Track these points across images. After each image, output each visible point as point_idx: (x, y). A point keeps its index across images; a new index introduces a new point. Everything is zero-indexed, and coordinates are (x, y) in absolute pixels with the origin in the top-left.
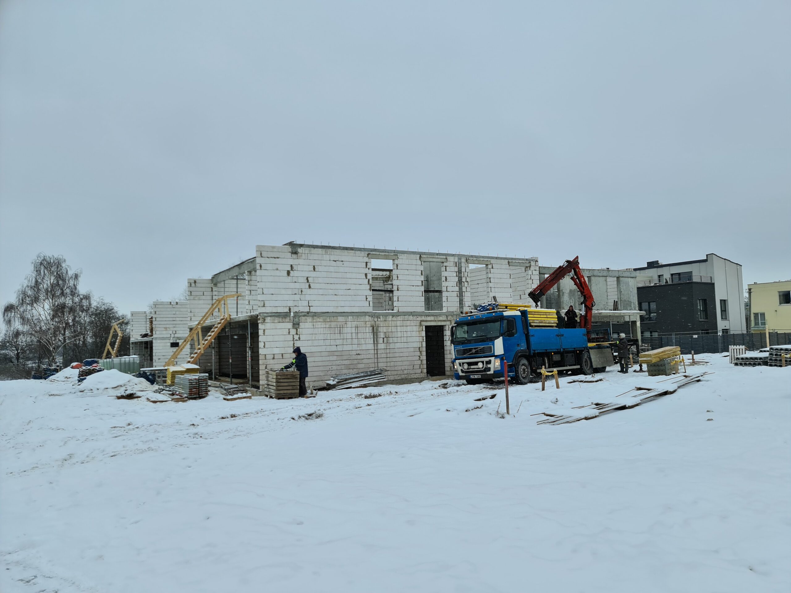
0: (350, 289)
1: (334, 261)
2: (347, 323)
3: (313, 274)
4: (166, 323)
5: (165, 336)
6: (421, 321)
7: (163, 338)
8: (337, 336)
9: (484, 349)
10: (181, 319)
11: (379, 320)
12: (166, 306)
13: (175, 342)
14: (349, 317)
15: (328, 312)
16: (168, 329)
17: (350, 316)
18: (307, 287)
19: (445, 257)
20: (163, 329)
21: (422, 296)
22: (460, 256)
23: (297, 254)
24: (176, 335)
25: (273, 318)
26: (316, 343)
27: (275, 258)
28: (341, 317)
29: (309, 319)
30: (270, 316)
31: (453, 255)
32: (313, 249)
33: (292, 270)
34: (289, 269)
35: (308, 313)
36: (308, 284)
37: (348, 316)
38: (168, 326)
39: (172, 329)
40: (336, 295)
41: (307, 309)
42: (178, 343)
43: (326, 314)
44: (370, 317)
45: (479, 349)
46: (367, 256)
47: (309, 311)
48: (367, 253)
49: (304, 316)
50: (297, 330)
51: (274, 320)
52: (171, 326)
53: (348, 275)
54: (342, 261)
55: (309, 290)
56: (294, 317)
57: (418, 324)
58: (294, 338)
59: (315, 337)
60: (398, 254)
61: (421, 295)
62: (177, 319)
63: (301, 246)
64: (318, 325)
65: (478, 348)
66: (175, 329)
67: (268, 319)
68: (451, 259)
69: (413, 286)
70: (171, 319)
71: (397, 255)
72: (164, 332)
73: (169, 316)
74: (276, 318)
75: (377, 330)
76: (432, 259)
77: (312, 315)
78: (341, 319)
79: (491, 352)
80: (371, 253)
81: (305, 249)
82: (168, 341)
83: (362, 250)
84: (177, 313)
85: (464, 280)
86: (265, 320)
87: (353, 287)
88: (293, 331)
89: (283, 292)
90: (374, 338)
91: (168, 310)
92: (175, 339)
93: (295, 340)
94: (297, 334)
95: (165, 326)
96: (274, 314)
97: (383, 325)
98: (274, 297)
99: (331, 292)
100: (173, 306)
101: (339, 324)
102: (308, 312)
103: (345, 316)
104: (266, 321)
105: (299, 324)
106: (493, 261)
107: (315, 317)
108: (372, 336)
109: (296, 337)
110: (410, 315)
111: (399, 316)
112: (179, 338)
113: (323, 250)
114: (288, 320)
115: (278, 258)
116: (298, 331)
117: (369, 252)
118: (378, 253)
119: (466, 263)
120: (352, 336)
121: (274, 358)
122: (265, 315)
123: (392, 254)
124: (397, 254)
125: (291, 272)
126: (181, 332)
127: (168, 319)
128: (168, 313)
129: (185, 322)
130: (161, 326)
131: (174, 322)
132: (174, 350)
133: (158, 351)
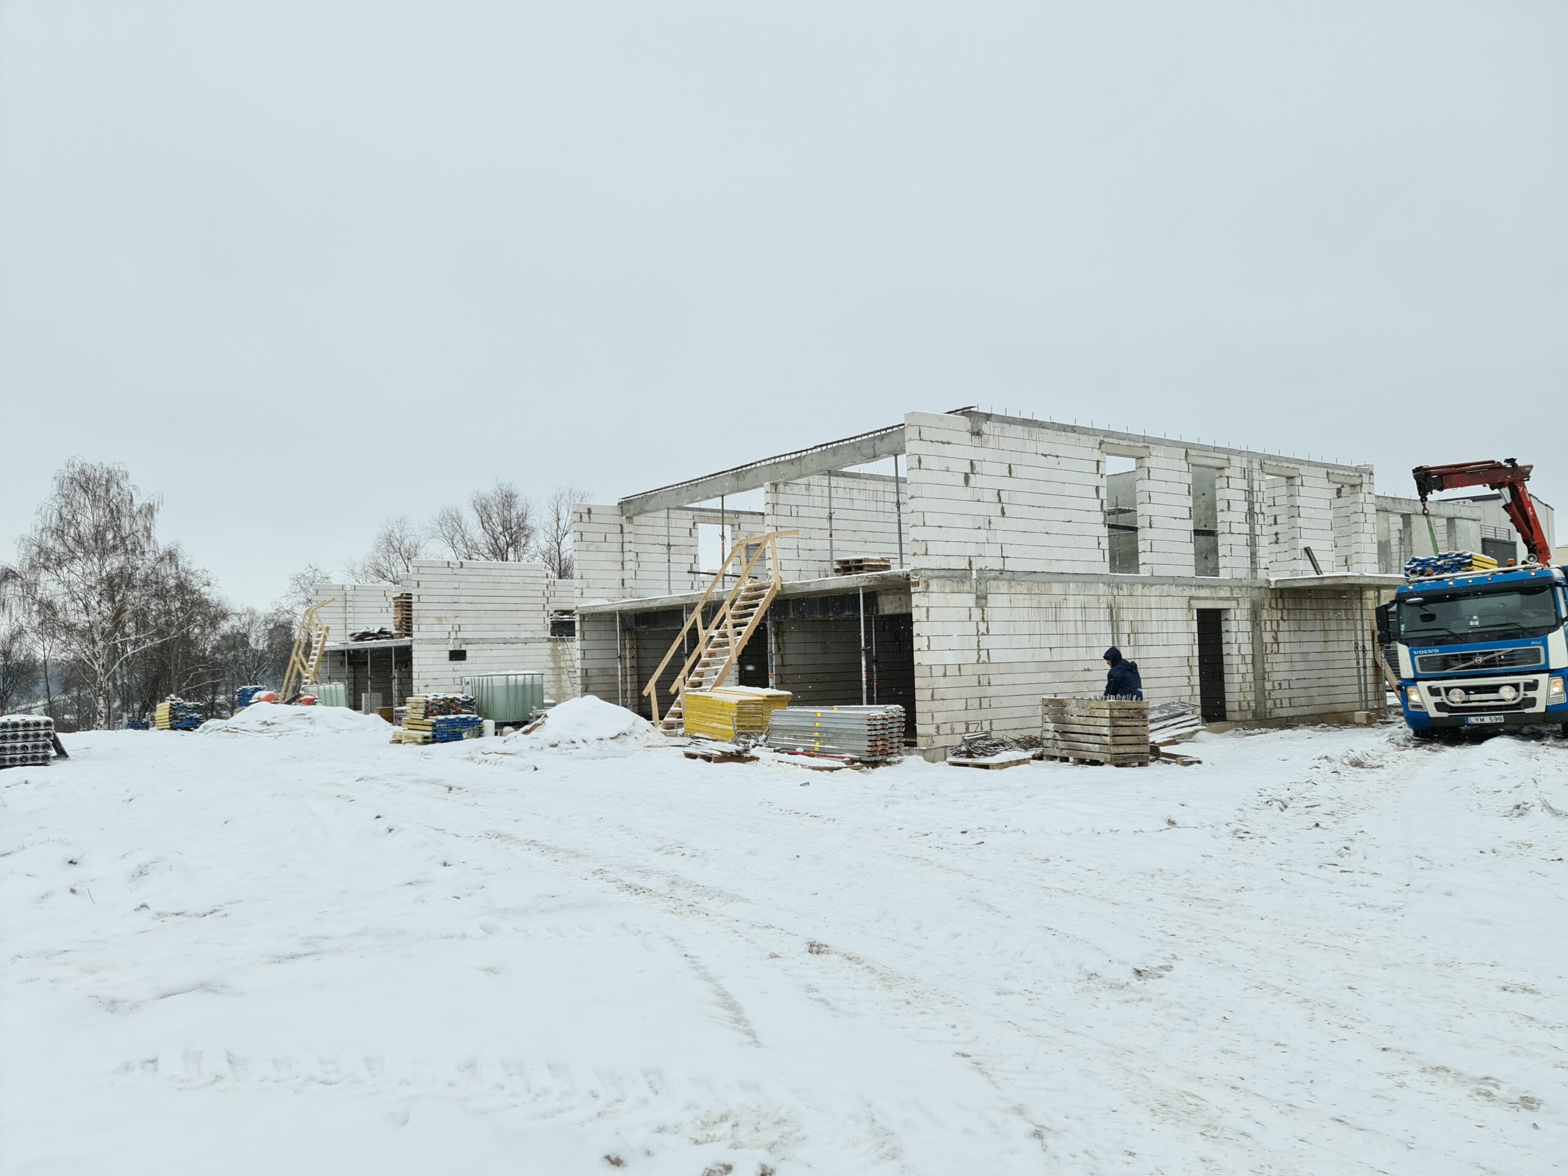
0: (1070, 521)
1: (1043, 455)
2: (1068, 597)
3: (1007, 484)
4: (439, 606)
5: (438, 636)
6: (1191, 598)
7: (433, 641)
8: (1051, 628)
9: (1513, 655)
10: (470, 599)
11: (1121, 593)
12: (440, 571)
13: (457, 648)
14: (1071, 584)
15: (1035, 572)
16: (444, 621)
17: (1072, 582)
18: (999, 512)
19: (1226, 456)
20: (435, 621)
21: (1191, 542)
22: (1250, 455)
23: (981, 436)
24: (460, 635)
25: (942, 581)
26: (1016, 642)
27: (943, 443)
28: (1057, 584)
29: (1004, 587)
30: (938, 577)
31: (1240, 453)
32: (1006, 425)
33: (972, 473)
34: (968, 470)
35: (1001, 572)
36: (1000, 504)
37: (1069, 582)
38: (443, 614)
39: (451, 621)
40: (1047, 533)
41: (997, 565)
42: (465, 652)
43: (1033, 574)
44: (1106, 587)
45: (1496, 654)
46: (1098, 447)
47: (1002, 568)
48: (1099, 439)
49: (995, 579)
50: (983, 610)
51: (944, 586)
52: (450, 614)
53: (1068, 490)
54: (1057, 456)
55: (1002, 519)
56: (979, 579)
57: (1185, 605)
58: (979, 629)
59: (1014, 629)
60: (1151, 445)
61: (1189, 541)
62: (463, 599)
63: (988, 417)
64: (1019, 601)
65: (1493, 653)
66: (458, 621)
67: (934, 585)
68: (1236, 461)
69: (1175, 518)
70: (450, 599)
71: (1148, 447)
72: (437, 628)
73: (445, 592)
74: (948, 582)
75: (1118, 615)
76: (1205, 459)
77: (1008, 578)
78: (1057, 588)
79: (1539, 661)
80: (1106, 440)
81: (994, 424)
82: (443, 647)
83: (1091, 432)
84: (462, 585)
85: (1257, 510)
86: (928, 586)
87: (1076, 516)
88: (977, 614)
89: (959, 521)
90: (1113, 633)
91: (445, 578)
92: (457, 642)
93: (980, 633)
94: (983, 620)
95: (437, 614)
96: (943, 573)
97: (1128, 604)
98: (943, 534)
99: (1039, 526)
100: (455, 571)
101: (1054, 599)
102: (1001, 570)
103: (1064, 582)
104: (930, 589)
105: (986, 598)
106: (1303, 469)
107: (1013, 583)
108: (1109, 631)
109: (983, 628)
110: (1171, 585)
111: (1153, 585)
112: (467, 641)
113: (1024, 428)
114: (966, 587)
115: (949, 443)
116: (985, 612)
117: (1102, 439)
118: (1116, 441)
119: (1260, 471)
120: (1076, 628)
121: (945, 675)
122: (929, 573)
123: (1141, 445)
124: (1148, 445)
125: (971, 476)
126: (470, 628)
127: (443, 599)
128: (443, 585)
129: (478, 607)
130: (429, 614)
131: (457, 606)
132: (457, 667)
133: (424, 669)
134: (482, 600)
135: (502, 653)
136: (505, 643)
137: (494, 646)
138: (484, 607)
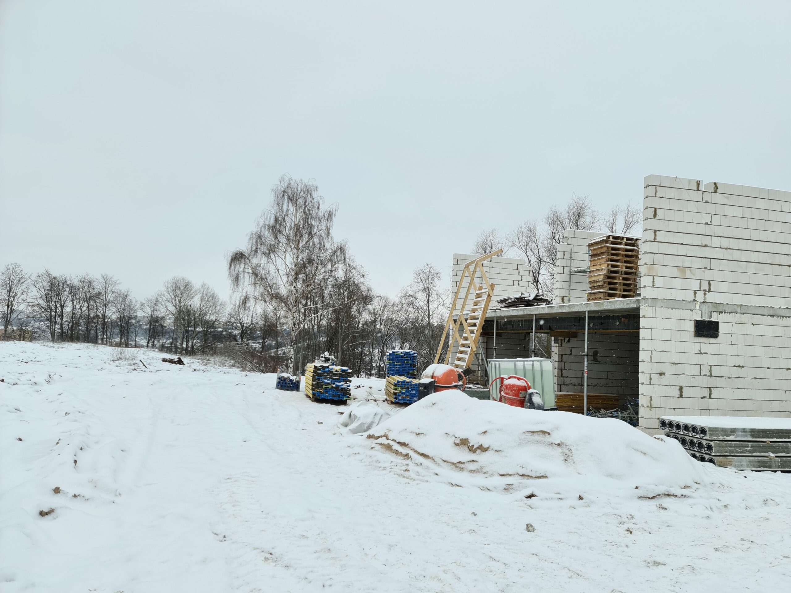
4: (682, 250)
5: (680, 296)
7: (673, 304)
10: (725, 243)
12: (686, 195)
13: (706, 318)
16: (688, 274)
20: (675, 272)
24: (710, 297)
38: (687, 262)
39: (699, 274)
42: (717, 323)
52: (697, 263)
62: (716, 242)
66: (708, 275)
70: (697, 240)
72: (677, 283)
73: (691, 228)
82: (686, 314)
84: (716, 220)
91: (692, 207)
92: (706, 309)
95: (678, 261)
100: (707, 197)
112: (720, 308)
126: (724, 287)
127: (687, 239)
128: (688, 217)
129: (737, 255)
130: (668, 260)
131: (707, 252)
132: (705, 348)
133: (659, 346)
134: (743, 245)
135: (769, 331)
136: (772, 316)
137: (756, 319)
138: (744, 256)
